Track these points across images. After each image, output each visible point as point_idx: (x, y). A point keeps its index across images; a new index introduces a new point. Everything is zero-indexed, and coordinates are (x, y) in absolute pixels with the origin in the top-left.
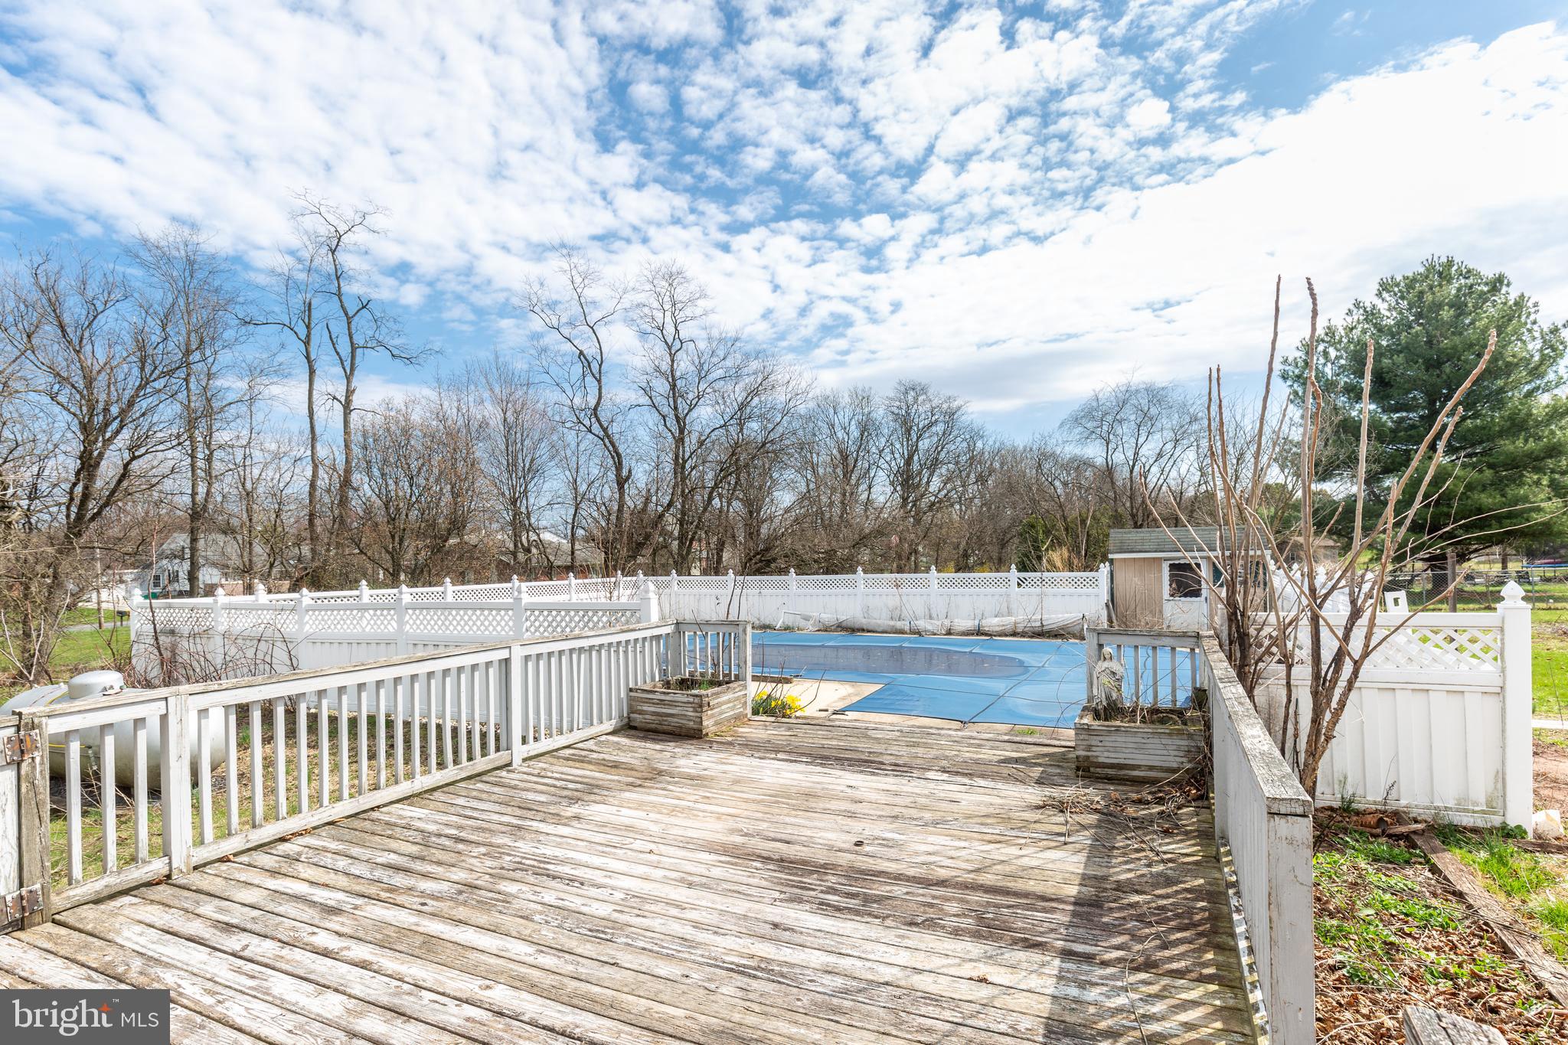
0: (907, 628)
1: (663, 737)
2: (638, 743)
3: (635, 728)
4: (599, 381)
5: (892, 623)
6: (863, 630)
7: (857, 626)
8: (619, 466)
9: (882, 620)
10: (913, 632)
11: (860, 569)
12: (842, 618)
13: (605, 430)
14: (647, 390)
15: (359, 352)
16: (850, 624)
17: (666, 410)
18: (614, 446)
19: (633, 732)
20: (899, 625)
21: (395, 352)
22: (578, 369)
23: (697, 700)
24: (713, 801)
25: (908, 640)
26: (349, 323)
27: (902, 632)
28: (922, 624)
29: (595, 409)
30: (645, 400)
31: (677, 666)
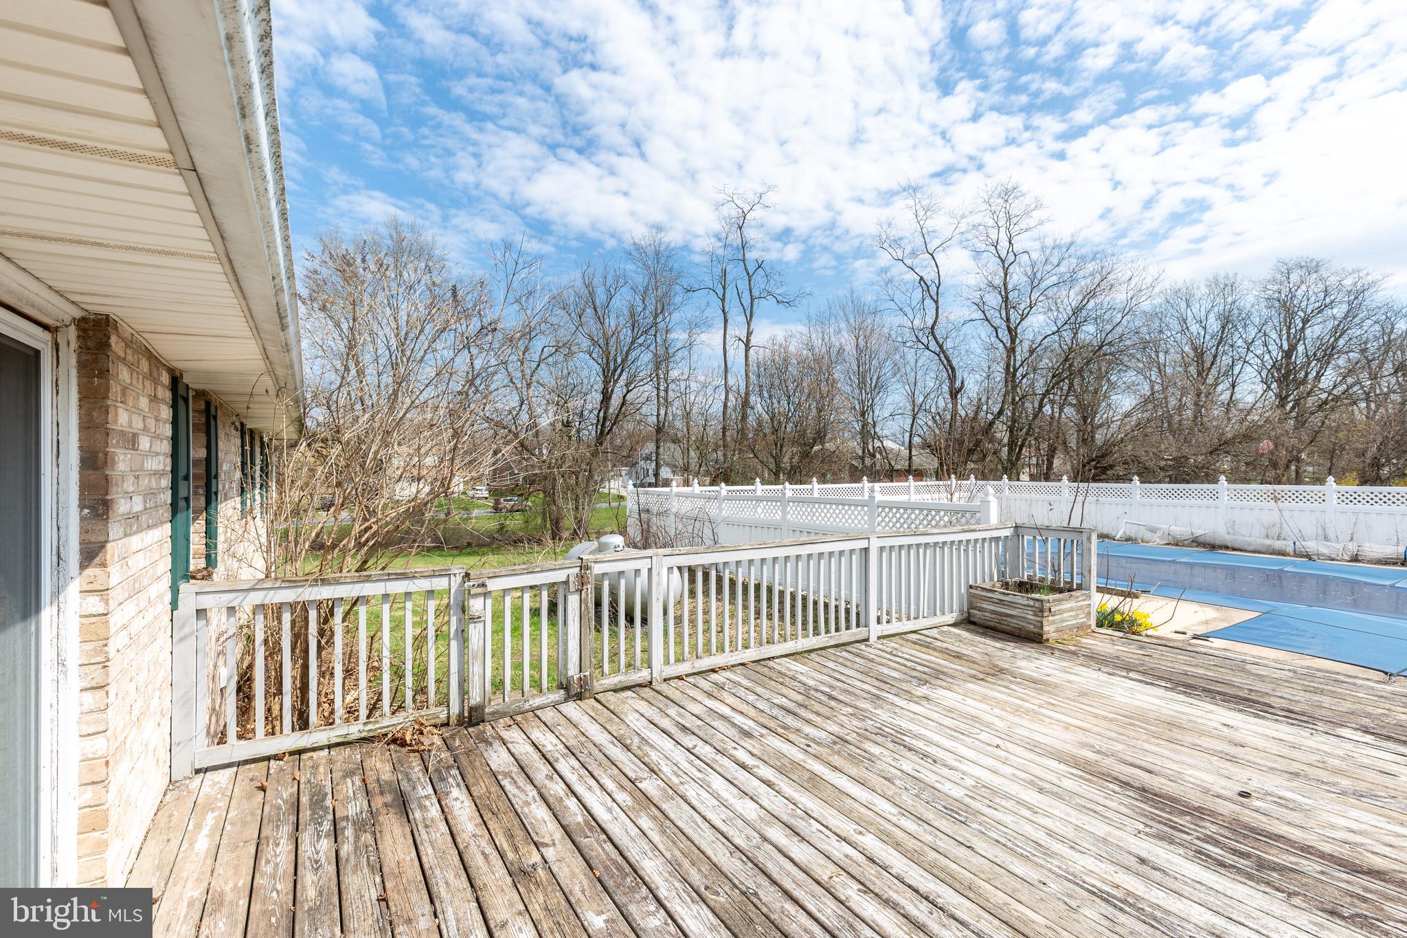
0: (1290, 549)
1: (1002, 636)
2: (978, 638)
3: (974, 623)
4: (936, 302)
5: (1268, 542)
6: (1227, 548)
7: (1218, 542)
8: (952, 378)
9: (1255, 538)
10: (1297, 554)
11: (1223, 478)
12: (1198, 532)
13: (941, 347)
14: (981, 306)
15: (756, 301)
16: (1208, 540)
17: (998, 322)
18: (948, 361)
19: (972, 627)
20: (1278, 544)
21: (779, 298)
22: (918, 294)
23: (1037, 604)
24: (1059, 709)
25: (1294, 564)
26: (750, 281)
27: (1282, 553)
28: (1312, 546)
29: (933, 328)
30: (980, 315)
31: (1015, 568)
